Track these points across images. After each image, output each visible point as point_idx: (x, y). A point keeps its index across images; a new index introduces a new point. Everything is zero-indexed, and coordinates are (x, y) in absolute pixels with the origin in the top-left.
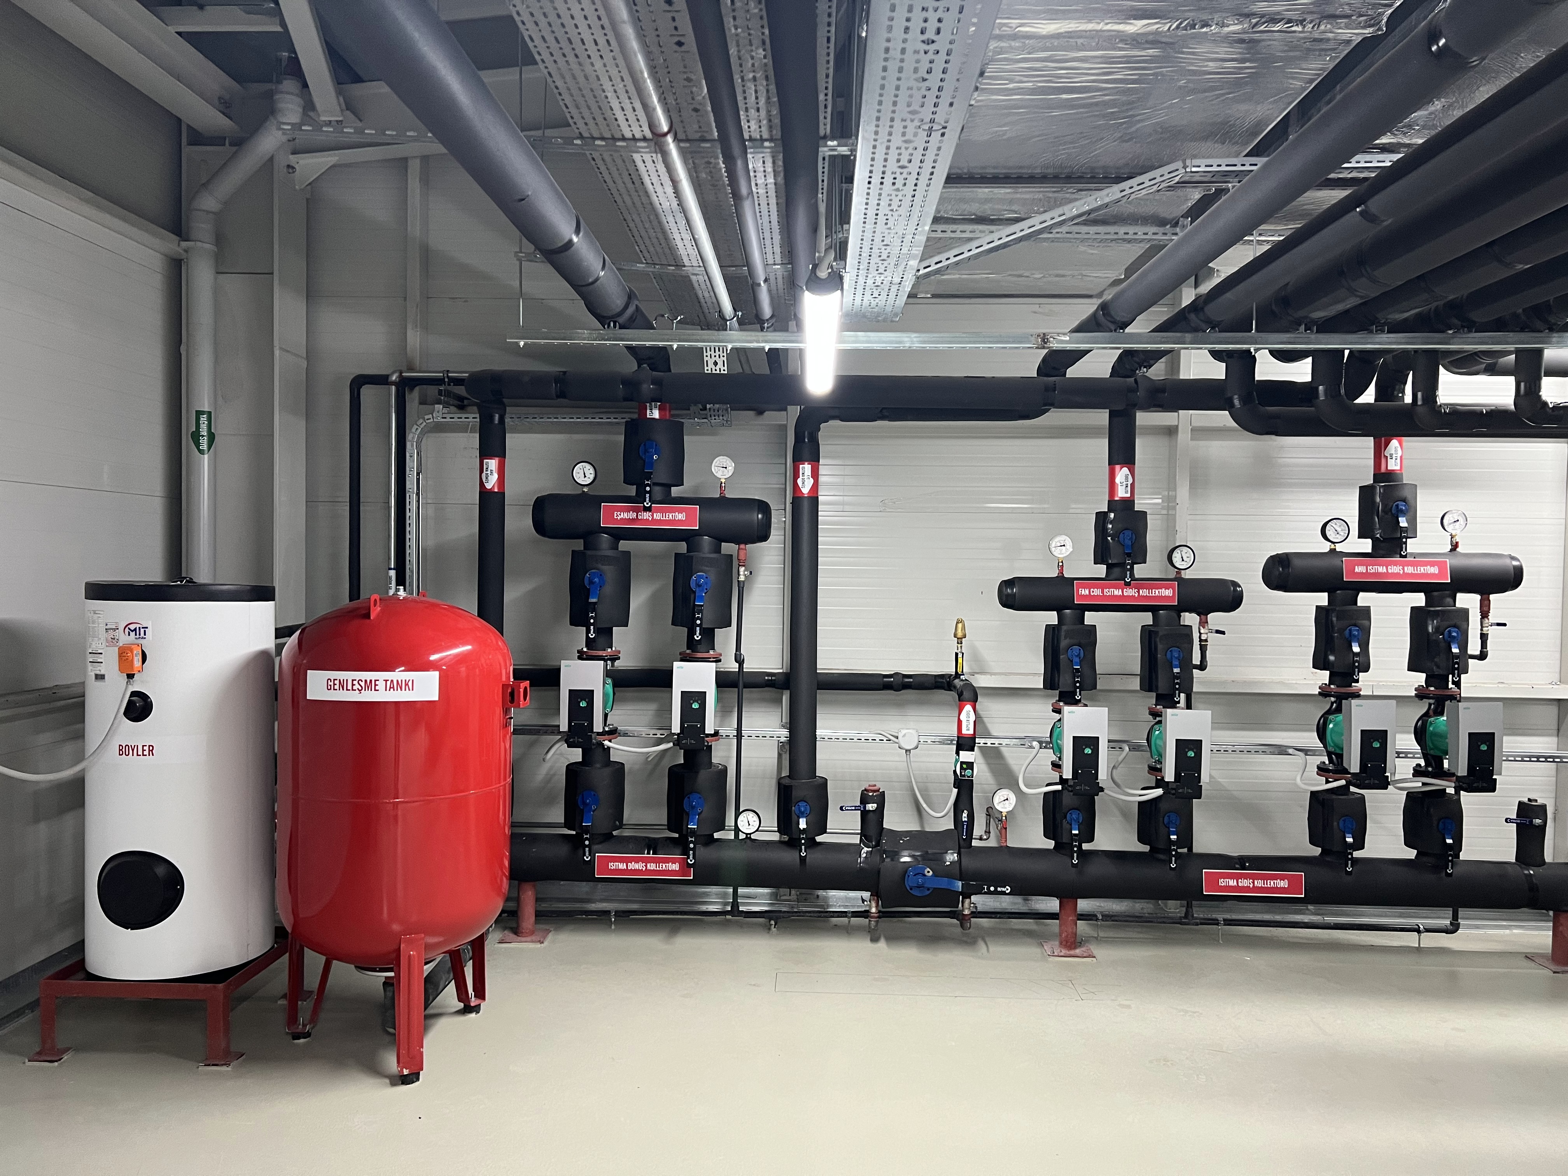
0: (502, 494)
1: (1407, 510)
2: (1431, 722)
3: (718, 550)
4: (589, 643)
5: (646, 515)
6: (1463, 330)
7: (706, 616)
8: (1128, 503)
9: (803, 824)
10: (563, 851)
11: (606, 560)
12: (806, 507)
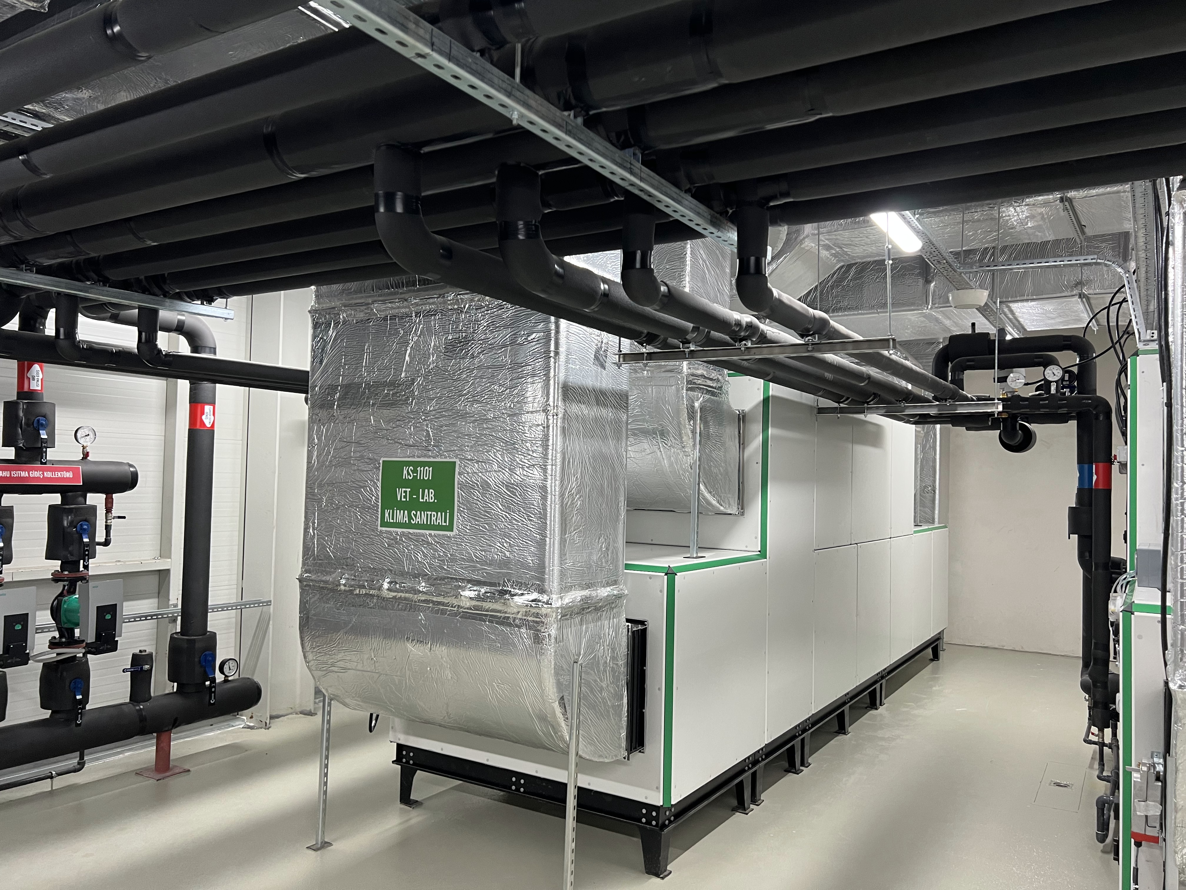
1: (47, 425)
2: (65, 601)
6: (99, 284)
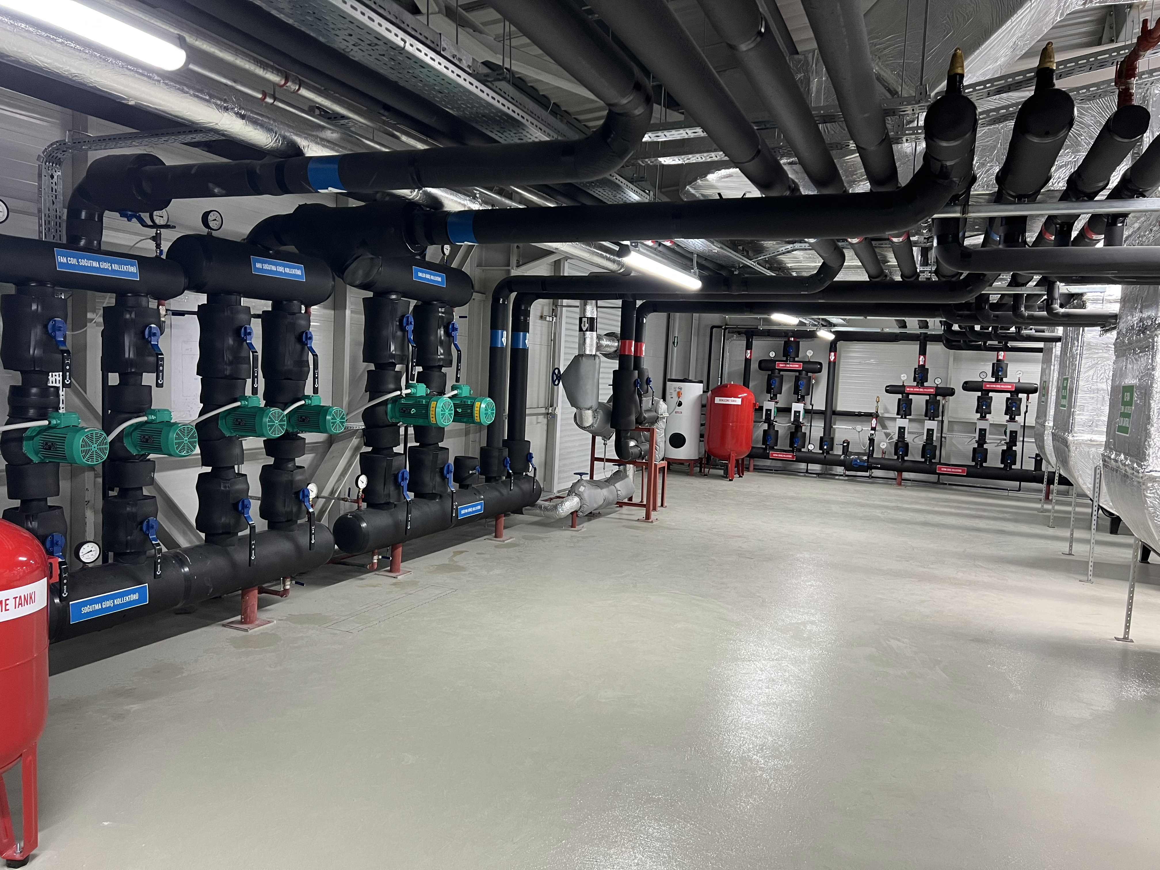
0: (750, 359)
1: (1005, 370)
3: (807, 375)
4: (771, 398)
5: (788, 366)
7: (802, 392)
8: (923, 366)
9: (825, 447)
10: (762, 451)
11: (777, 377)
12: (832, 365)
